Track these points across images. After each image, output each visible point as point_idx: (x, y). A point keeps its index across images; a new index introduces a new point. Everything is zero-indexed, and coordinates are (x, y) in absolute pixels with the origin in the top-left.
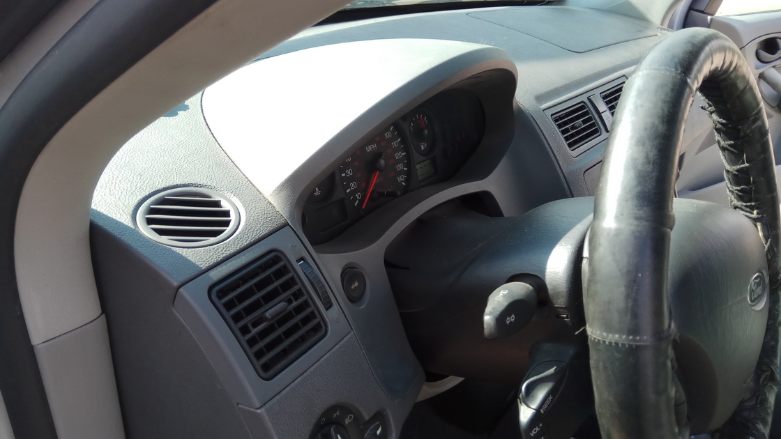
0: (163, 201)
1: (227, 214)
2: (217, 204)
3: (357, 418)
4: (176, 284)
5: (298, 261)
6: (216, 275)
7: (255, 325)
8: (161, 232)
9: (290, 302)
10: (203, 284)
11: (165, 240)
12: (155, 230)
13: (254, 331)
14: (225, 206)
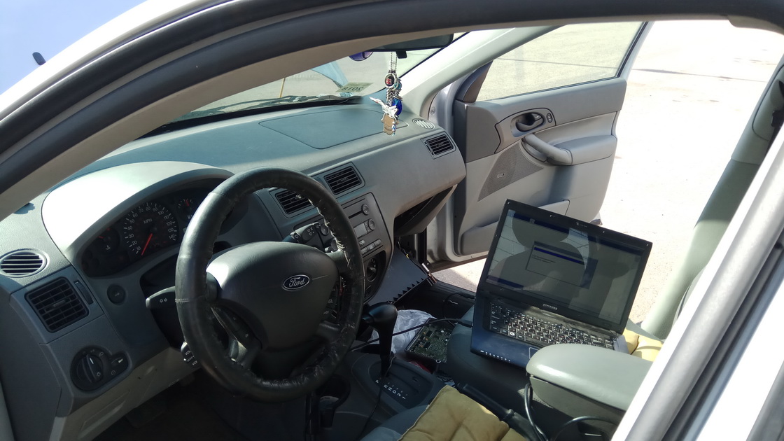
0: (11, 257)
1: (41, 262)
2: (37, 257)
3: (106, 354)
4: (10, 293)
5: (75, 282)
6: (29, 289)
7: (47, 310)
8: (6, 271)
9: (67, 300)
10: (23, 292)
11: (8, 275)
12: (4, 271)
13: (47, 312)
14: (41, 258)
